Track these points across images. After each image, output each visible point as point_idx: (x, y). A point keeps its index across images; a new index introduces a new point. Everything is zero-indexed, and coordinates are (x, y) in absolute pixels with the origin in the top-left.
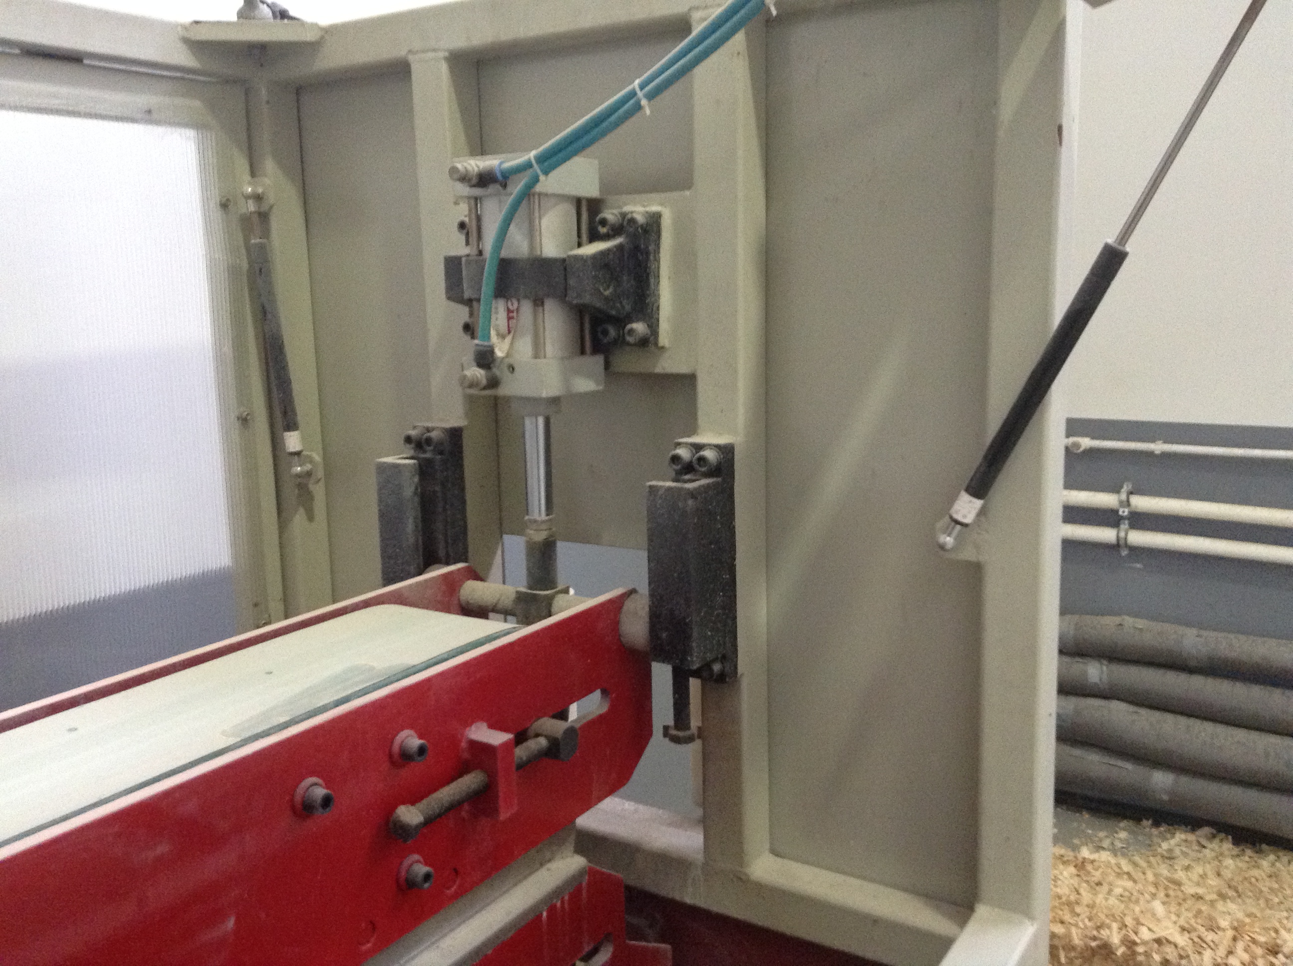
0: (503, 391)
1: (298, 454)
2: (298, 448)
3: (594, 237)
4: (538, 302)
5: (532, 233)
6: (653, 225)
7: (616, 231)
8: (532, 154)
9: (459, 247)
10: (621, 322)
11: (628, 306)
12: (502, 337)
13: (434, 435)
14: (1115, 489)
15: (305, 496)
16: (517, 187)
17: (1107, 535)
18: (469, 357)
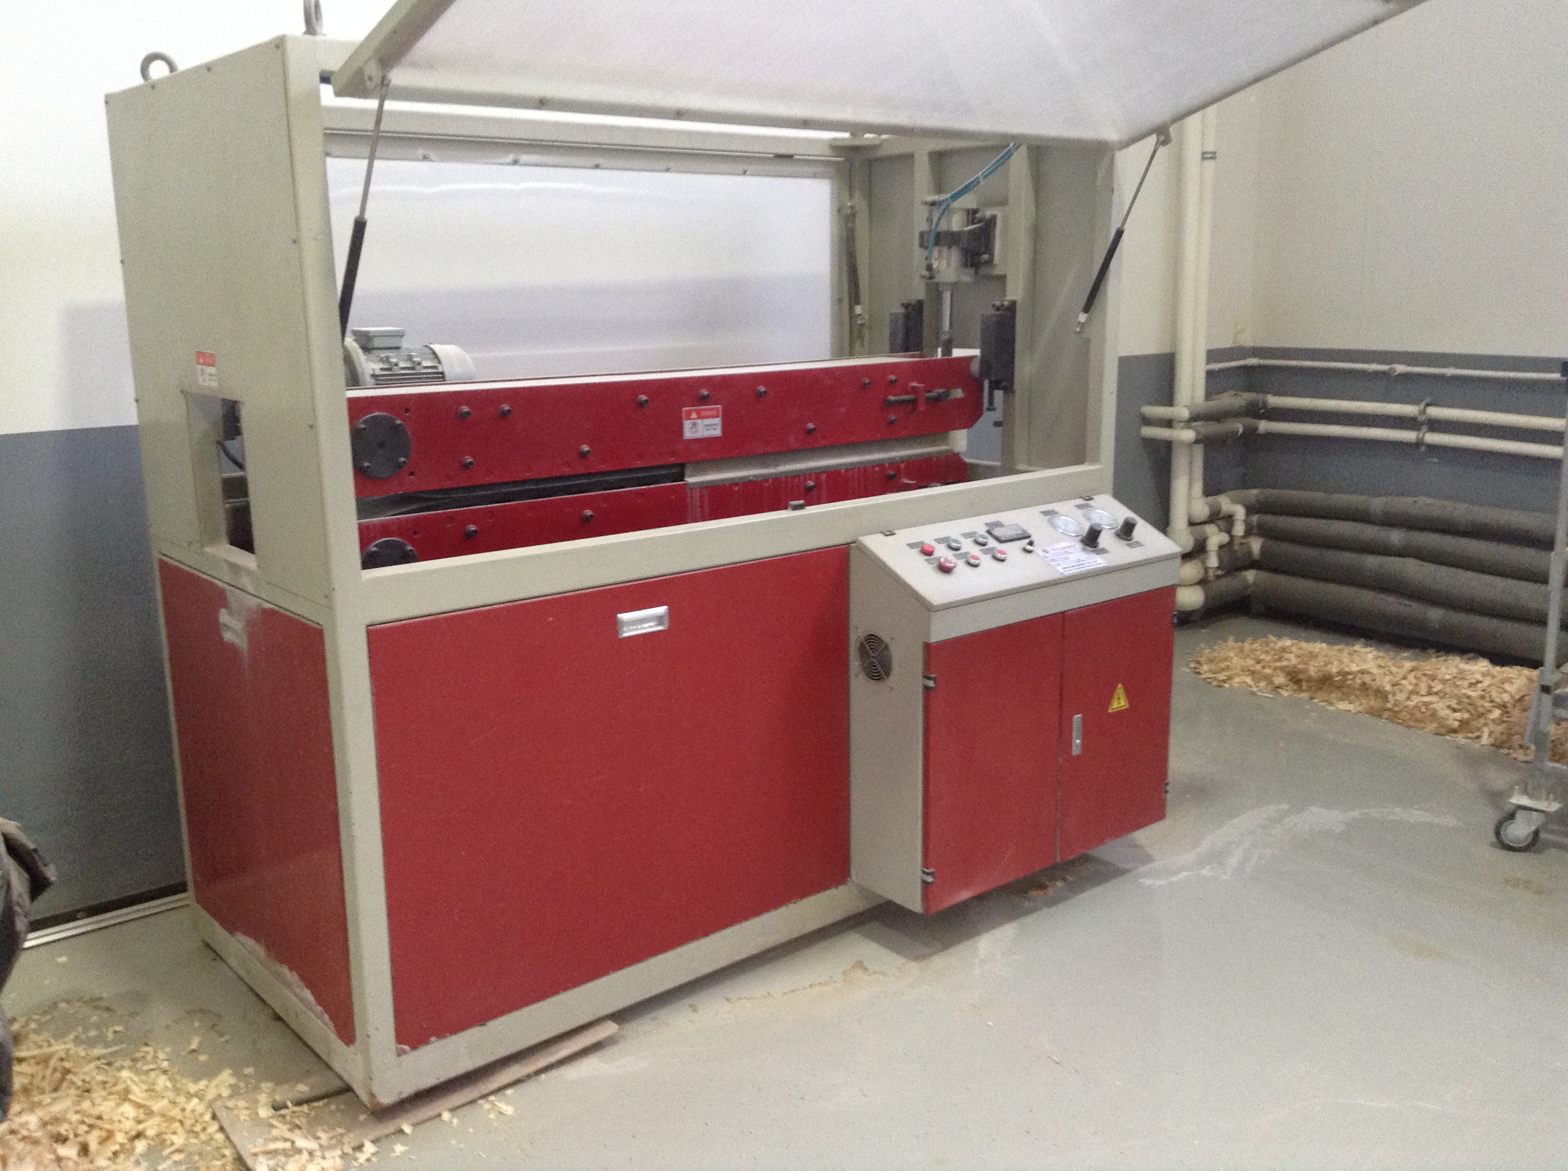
0: (937, 280)
1: (860, 315)
2: (860, 313)
3: (973, 223)
4: (950, 248)
5: (949, 221)
6: (994, 218)
7: (980, 221)
8: (949, 195)
9: (925, 227)
10: (979, 254)
11: (983, 249)
12: (936, 260)
13: (912, 302)
14: (1415, 402)
15: (861, 336)
16: (943, 207)
17: (1409, 436)
18: (924, 266)
